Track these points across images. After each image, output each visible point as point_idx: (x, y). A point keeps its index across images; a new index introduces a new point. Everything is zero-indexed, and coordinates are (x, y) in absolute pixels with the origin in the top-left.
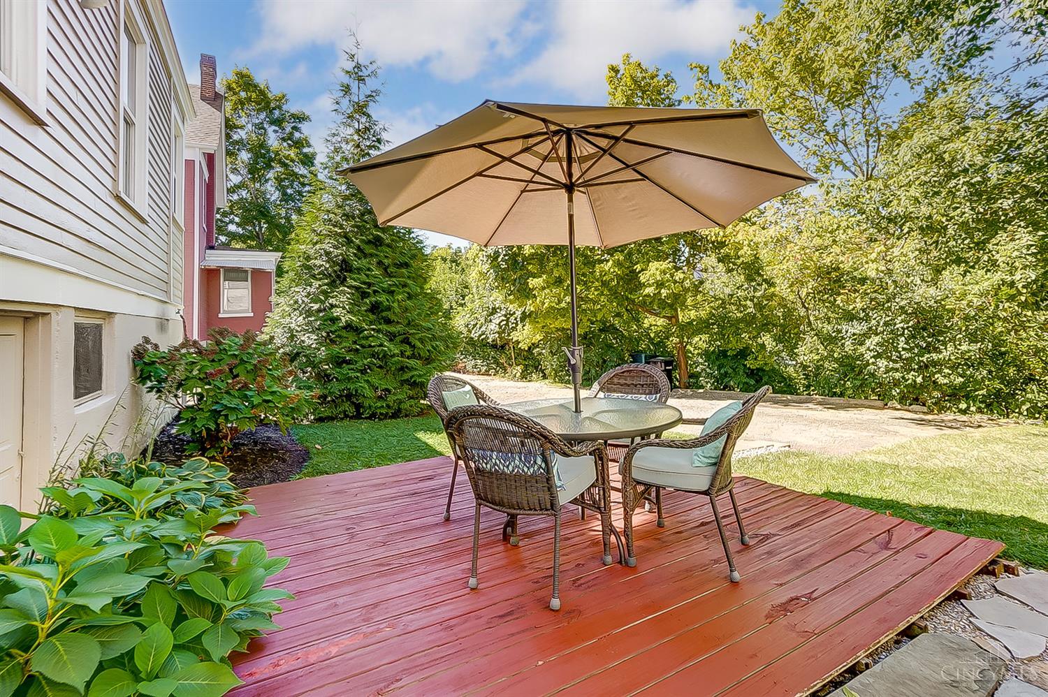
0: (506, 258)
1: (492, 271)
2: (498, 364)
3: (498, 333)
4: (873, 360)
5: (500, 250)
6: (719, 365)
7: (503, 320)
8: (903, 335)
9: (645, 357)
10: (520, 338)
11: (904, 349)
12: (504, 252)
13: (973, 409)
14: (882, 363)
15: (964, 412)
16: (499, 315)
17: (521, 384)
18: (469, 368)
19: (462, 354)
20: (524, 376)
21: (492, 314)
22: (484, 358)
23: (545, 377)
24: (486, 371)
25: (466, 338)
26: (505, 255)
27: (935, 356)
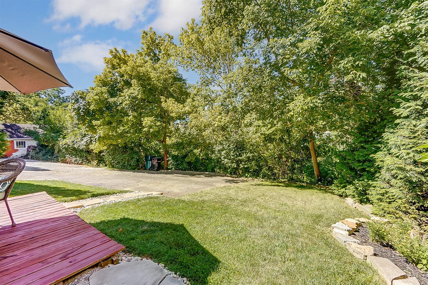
0: (84, 110)
1: (76, 116)
2: (88, 160)
3: (85, 145)
4: (223, 159)
5: (81, 107)
6: (176, 161)
7: (89, 140)
8: (232, 150)
9: (150, 157)
10: (93, 148)
11: (232, 155)
12: (83, 108)
13: (249, 176)
14: (226, 160)
15: (246, 177)
16: (87, 137)
17: (97, 169)
18: (73, 160)
19: (70, 155)
20: (98, 165)
21: (84, 137)
22: (81, 157)
23: (106, 166)
24: (81, 163)
25: (72, 147)
26: (83, 109)
27: (240, 158)
